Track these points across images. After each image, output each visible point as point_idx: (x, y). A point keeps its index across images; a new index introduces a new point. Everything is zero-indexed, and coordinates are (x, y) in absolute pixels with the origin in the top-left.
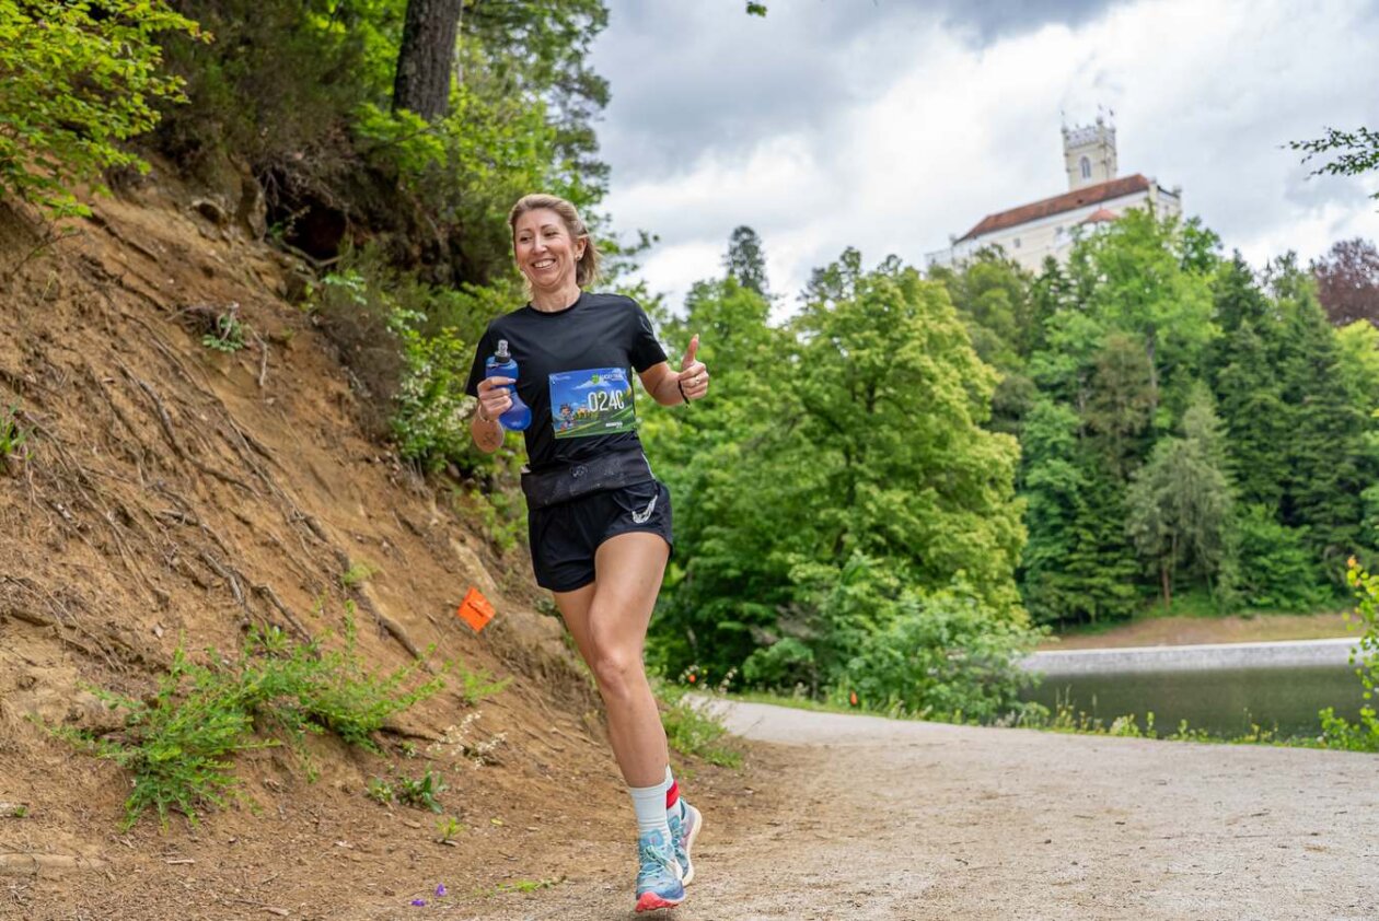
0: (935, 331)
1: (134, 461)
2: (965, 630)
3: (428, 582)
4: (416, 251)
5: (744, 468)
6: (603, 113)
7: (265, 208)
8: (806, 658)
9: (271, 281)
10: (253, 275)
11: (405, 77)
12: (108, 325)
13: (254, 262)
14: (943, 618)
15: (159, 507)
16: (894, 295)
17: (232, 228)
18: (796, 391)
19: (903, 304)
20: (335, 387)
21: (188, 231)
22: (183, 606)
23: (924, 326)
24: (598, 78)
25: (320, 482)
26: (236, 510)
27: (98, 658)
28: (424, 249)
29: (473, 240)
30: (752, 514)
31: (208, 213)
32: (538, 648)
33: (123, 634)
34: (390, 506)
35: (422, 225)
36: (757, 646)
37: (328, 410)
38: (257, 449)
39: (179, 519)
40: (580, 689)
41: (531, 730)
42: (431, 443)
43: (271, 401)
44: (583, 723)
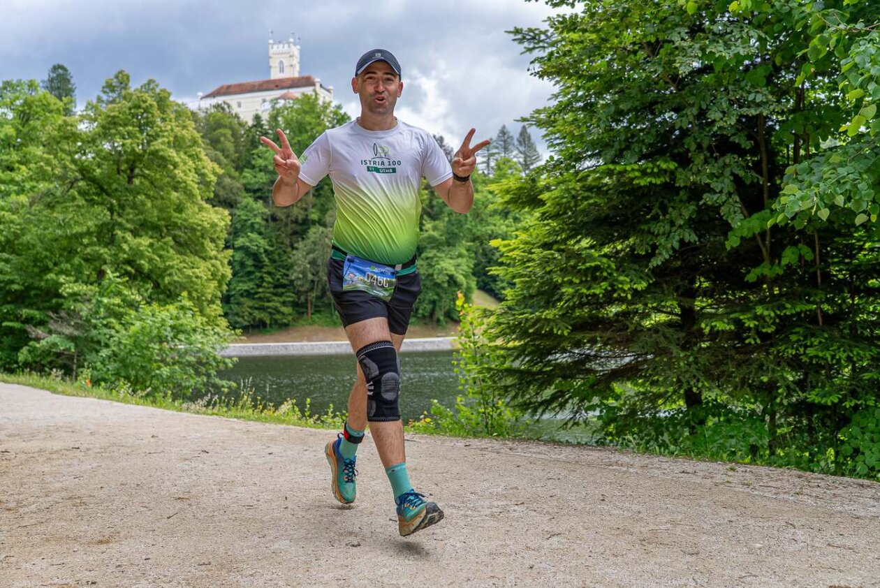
0: (179, 134)
2: (184, 332)
5: (29, 213)
8: (69, 349)
14: (170, 323)
16: (151, 106)
18: (74, 162)
19: (157, 112)
23: (172, 130)
30: (34, 246)
36: (31, 339)
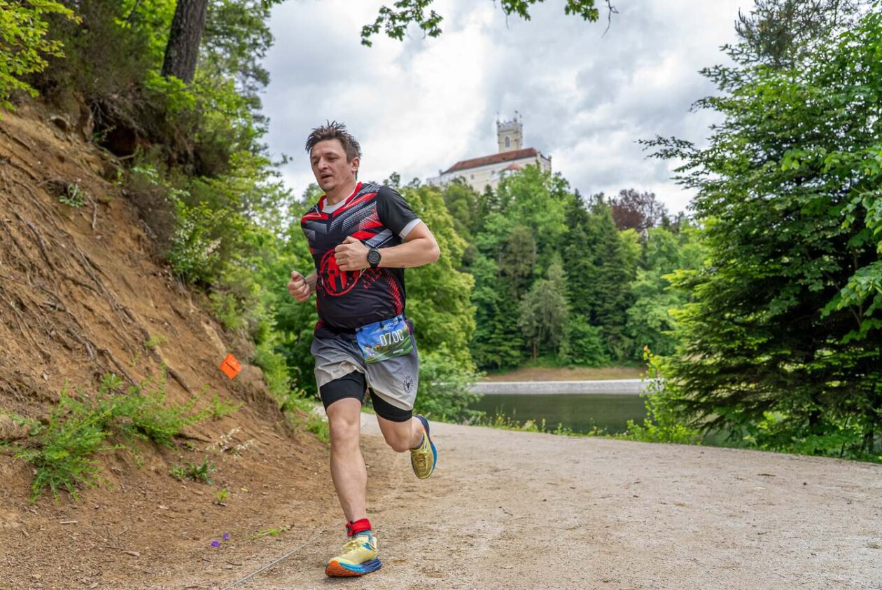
0: (436, 219)
1: (25, 271)
2: (444, 373)
3: (190, 346)
4: (175, 156)
6: (265, 89)
7: (93, 124)
9: (95, 167)
10: (85, 163)
11: (170, 58)
12: (6, 187)
13: (86, 155)
14: (434, 366)
15: (42, 299)
16: (416, 199)
17: (73, 134)
19: (420, 204)
20: (136, 231)
21: (47, 133)
22: (58, 360)
23: (431, 216)
24: (263, 70)
25: (128, 286)
26: (84, 302)
27: (9, 393)
28: (180, 155)
29: (208, 152)
31: (59, 124)
32: (250, 385)
33: (25, 378)
34: (167, 301)
35: (180, 142)
37: (132, 244)
38: (93, 266)
39: (54, 307)
40: (273, 408)
41: (251, 432)
42: (191, 266)
43: (99, 237)
44: (275, 427)
